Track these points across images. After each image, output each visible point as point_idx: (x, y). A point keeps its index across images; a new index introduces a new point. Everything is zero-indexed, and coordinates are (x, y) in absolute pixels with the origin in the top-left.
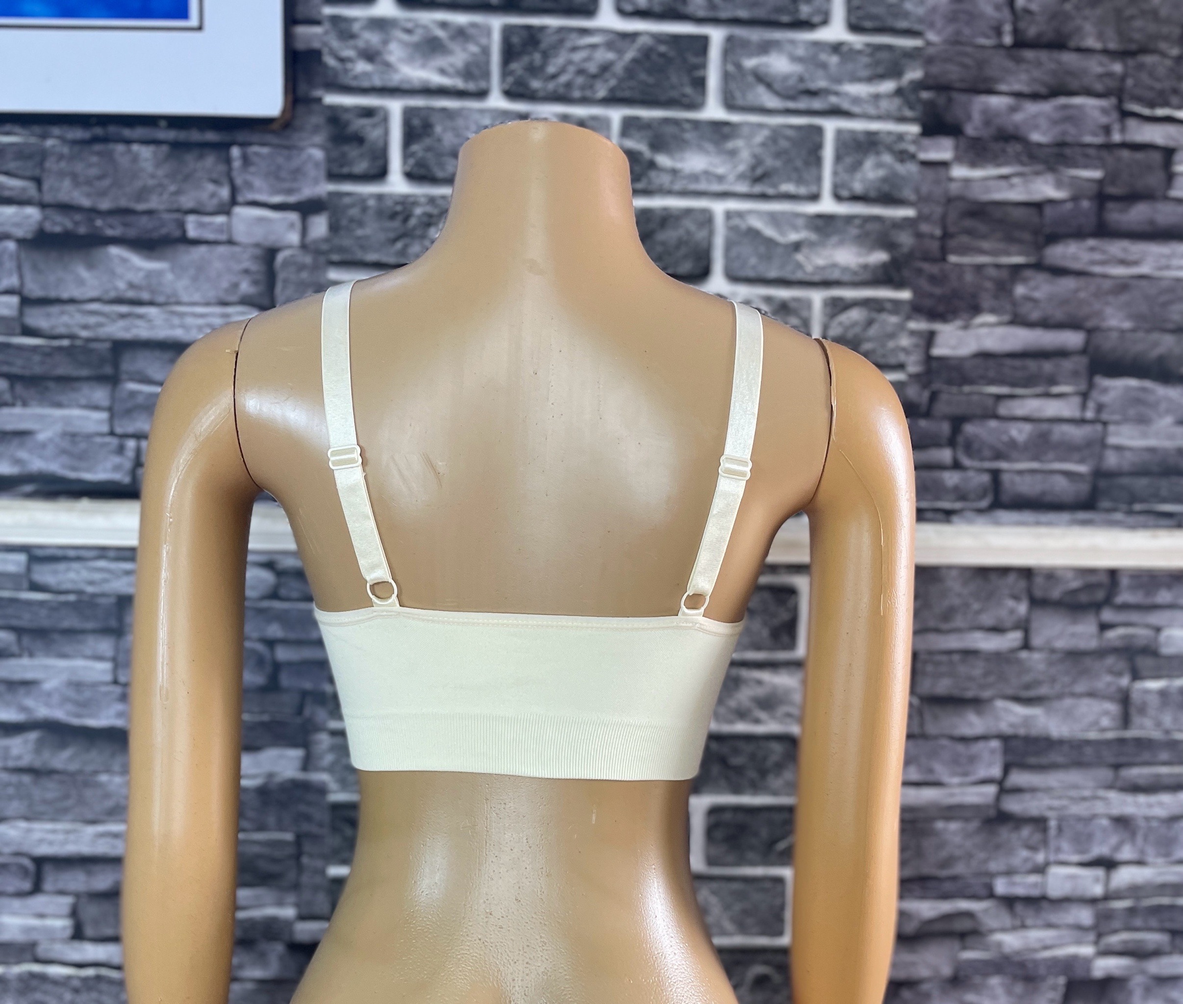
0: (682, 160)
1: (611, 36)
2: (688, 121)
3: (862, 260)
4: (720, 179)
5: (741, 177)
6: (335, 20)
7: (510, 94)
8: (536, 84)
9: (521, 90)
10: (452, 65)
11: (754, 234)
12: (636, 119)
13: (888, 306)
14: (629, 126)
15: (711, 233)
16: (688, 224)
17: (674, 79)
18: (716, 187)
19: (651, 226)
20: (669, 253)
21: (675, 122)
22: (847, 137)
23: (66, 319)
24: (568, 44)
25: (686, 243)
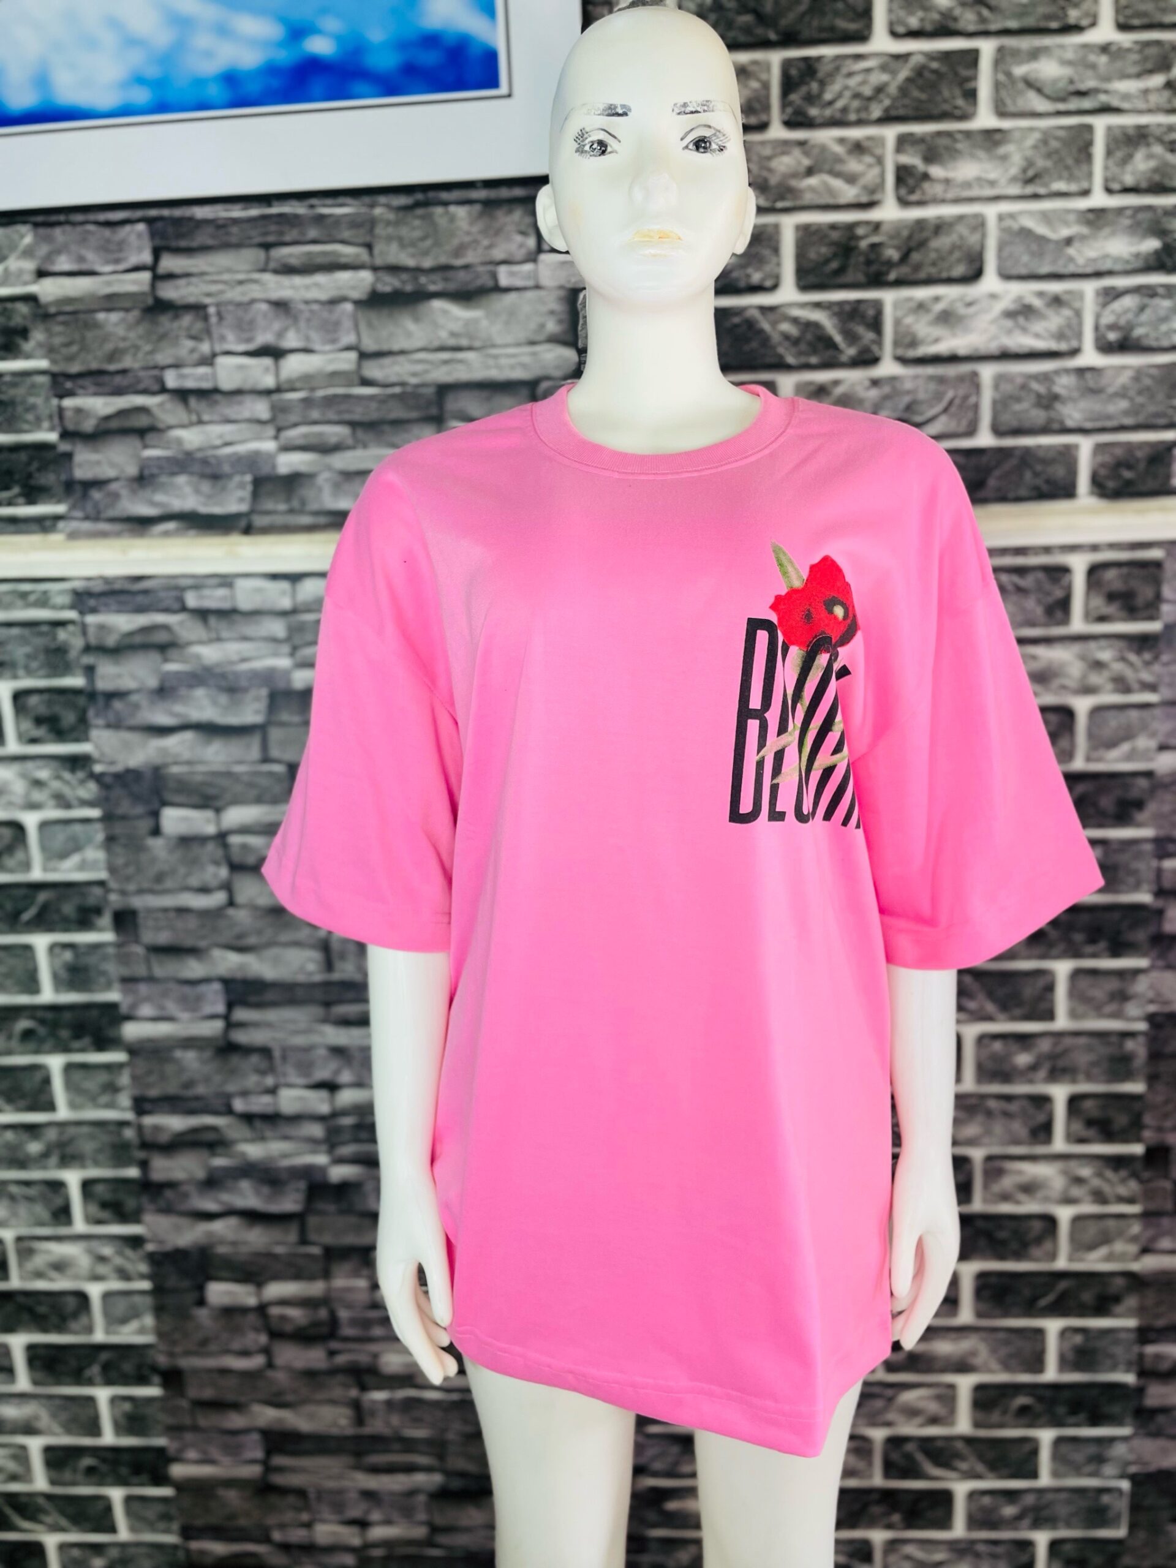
0: (954, 169)
1: (886, 59)
2: (960, 132)
3: (1134, 249)
4: (992, 183)
5: (1014, 180)
7: (789, 124)
8: (814, 112)
9: (799, 119)
11: (1026, 233)
12: (911, 135)
13: (1161, 291)
14: (903, 142)
15: (984, 236)
16: (962, 229)
17: (946, 93)
18: (989, 192)
19: (925, 234)
20: (942, 259)
21: (949, 134)
22: (1118, 132)
23: (397, 369)
24: (844, 70)
25: (960, 247)
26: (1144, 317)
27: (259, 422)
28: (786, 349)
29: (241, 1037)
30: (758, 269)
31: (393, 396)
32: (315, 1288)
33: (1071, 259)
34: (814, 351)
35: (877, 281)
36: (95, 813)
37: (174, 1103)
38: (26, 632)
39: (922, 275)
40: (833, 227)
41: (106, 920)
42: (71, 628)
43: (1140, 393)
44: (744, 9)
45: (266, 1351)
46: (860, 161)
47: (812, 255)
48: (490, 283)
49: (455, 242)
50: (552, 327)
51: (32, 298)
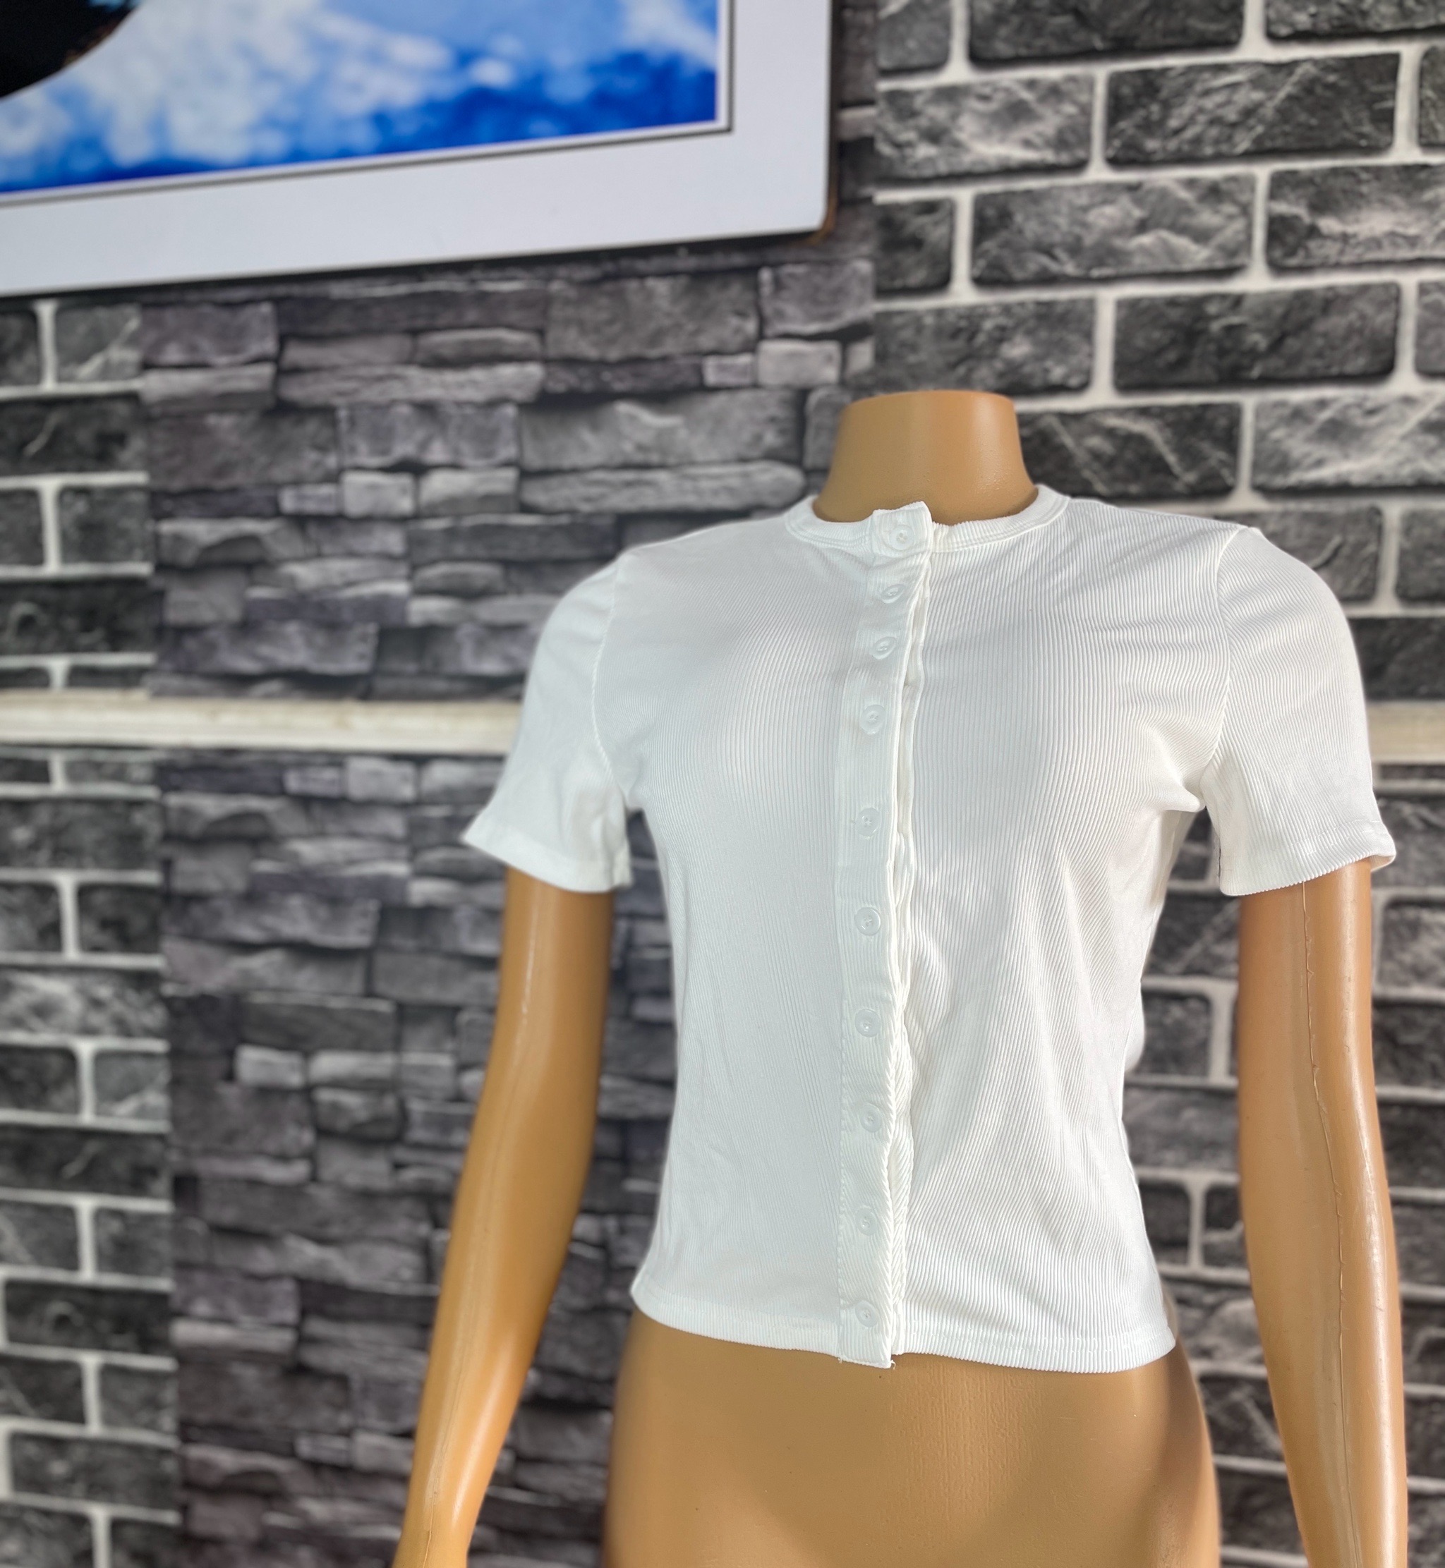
0: (1357, 221)
1: (1261, 70)
2: (1366, 169)
4: (1413, 241)
6: (893, 96)
7: (1115, 162)
8: (1152, 144)
9: (1132, 154)
10: (1039, 134)
12: (1294, 173)
14: (1279, 185)
15: (1398, 315)
16: (1364, 306)
17: (1347, 117)
18: (1406, 253)
19: (1309, 313)
20: (1333, 348)
21: (1349, 172)
23: (566, 492)
24: (1199, 88)
25: (1360, 332)
27: (390, 557)
28: (1095, 472)
29: (314, 1357)
30: (1060, 362)
31: (559, 528)
34: (1136, 476)
35: (1234, 378)
36: (158, 1046)
37: (227, 1434)
39: (1302, 370)
40: (1173, 302)
41: (162, 1184)
42: (149, 809)
44: (1060, 8)
46: (1217, 212)
47: (1140, 342)
48: (693, 380)
49: (652, 326)
50: (771, 439)
51: (132, 397)
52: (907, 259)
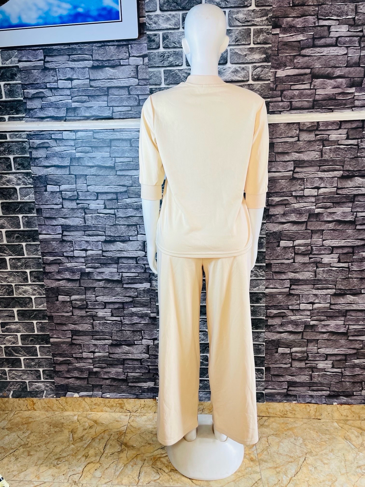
3: (260, 57)
5: (234, 41)
6: (148, 16)
10: (172, 23)
11: (236, 53)
13: (266, 67)
15: (227, 54)
22: (256, 30)
23: (98, 83)
26: (262, 73)
27: (68, 95)
29: (65, 238)
30: (178, 61)
31: (97, 90)
32: (83, 297)
33: (246, 59)
36: (32, 186)
37: (51, 254)
38: (16, 143)
41: (35, 211)
42: (26, 143)
43: (262, 90)
44: (174, 2)
45: (72, 312)
48: (119, 64)
49: (111, 54)
50: (133, 74)
51: (17, 67)
52: (152, 43)
